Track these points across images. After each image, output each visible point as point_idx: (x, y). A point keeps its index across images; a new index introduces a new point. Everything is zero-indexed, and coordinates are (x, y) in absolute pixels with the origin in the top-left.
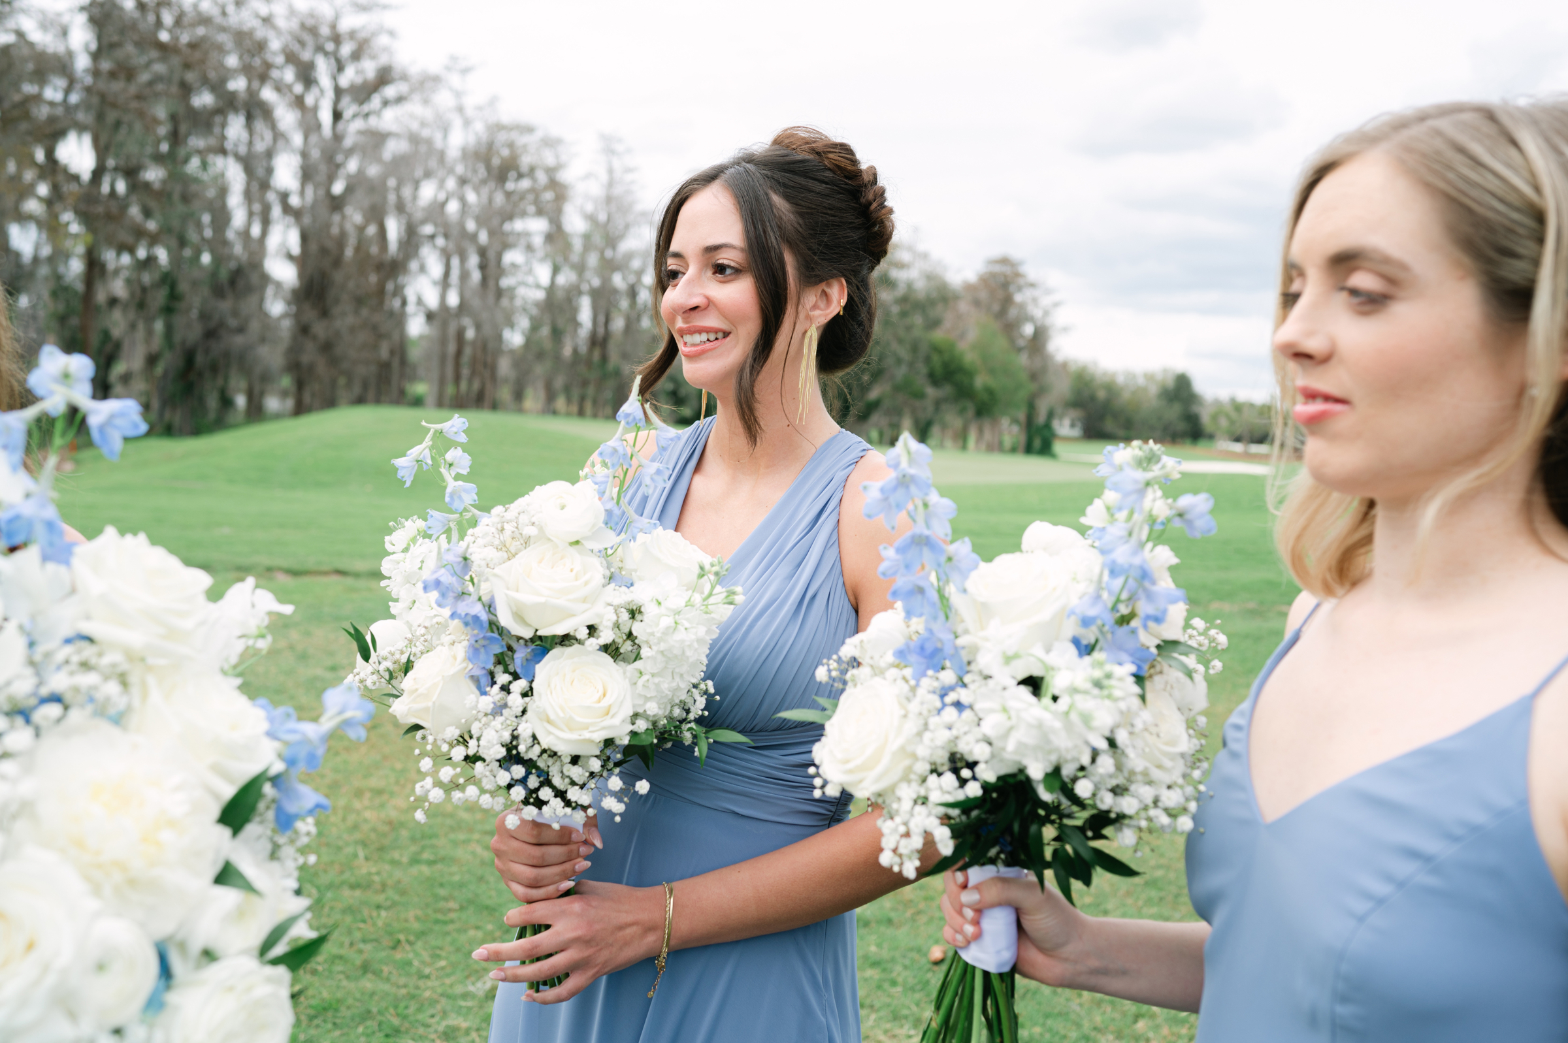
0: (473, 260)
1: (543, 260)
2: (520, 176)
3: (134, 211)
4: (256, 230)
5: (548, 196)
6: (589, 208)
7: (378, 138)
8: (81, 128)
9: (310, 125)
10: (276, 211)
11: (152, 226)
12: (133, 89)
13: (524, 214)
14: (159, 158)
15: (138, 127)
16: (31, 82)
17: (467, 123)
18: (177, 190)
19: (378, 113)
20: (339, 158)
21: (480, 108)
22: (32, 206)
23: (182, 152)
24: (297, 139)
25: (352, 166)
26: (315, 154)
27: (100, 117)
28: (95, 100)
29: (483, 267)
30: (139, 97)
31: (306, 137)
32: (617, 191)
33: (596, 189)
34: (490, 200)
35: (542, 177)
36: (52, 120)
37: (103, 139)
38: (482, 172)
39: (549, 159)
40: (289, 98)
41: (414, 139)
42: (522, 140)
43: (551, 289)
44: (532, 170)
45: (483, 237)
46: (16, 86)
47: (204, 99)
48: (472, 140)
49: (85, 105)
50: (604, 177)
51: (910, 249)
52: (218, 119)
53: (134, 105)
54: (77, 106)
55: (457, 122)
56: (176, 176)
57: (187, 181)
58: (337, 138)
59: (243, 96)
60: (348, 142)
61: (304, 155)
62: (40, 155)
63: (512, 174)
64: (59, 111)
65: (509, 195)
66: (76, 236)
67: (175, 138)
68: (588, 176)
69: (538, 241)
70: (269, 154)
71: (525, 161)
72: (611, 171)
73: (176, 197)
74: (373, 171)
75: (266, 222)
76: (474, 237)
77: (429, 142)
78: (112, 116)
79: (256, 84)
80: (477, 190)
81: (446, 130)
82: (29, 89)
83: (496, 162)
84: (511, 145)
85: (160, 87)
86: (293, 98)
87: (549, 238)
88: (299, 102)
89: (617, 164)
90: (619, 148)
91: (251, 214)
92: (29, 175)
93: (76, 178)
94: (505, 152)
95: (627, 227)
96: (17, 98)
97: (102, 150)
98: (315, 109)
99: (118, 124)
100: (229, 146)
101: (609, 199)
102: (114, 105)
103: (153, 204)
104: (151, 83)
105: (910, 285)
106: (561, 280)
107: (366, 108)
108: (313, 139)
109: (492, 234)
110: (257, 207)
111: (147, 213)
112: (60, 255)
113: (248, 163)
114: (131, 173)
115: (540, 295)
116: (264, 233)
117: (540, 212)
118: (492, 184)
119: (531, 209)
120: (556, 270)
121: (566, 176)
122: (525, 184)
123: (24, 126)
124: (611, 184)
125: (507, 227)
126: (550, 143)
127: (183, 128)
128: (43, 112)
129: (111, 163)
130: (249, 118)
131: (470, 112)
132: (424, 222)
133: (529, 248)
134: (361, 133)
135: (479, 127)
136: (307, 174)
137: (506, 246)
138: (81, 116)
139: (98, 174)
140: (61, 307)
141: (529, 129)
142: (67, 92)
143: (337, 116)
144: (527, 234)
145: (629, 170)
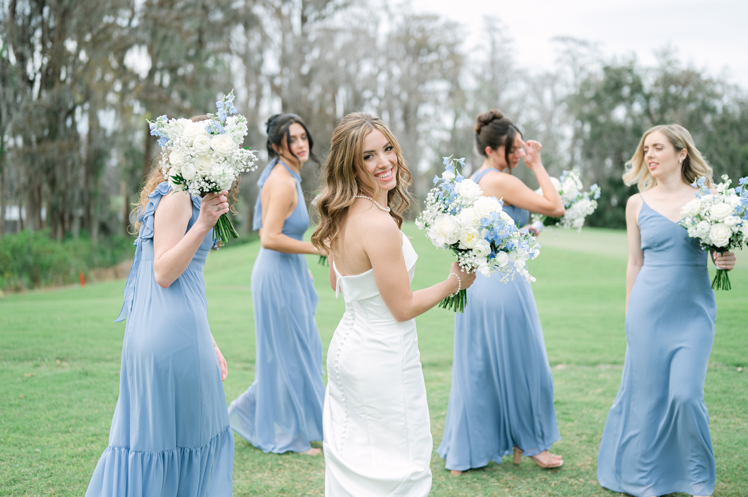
0: (398, 114)
1: (446, 110)
2: (430, 51)
3: (175, 96)
4: (252, 103)
5: (449, 64)
6: (479, 70)
7: (331, 33)
8: (141, 43)
9: (286, 29)
10: (267, 90)
11: (187, 105)
12: (174, 14)
13: (433, 78)
14: (189, 59)
15: (178, 38)
16: (109, 15)
17: (391, 17)
18: (202, 79)
19: (331, 16)
20: (306, 48)
21: (400, 6)
22: (112, 98)
23: (204, 53)
24: (277, 38)
25: (316, 53)
26: (290, 48)
27: (154, 34)
28: (150, 23)
29: (405, 118)
30: (178, 19)
31: (284, 36)
32: (499, 56)
33: (482, 56)
34: (409, 70)
35: (444, 51)
36: (122, 39)
37: (156, 48)
38: (402, 50)
39: (449, 37)
40: (271, 11)
41: (356, 32)
42: (429, 26)
43: (453, 132)
44: (438, 46)
45: (404, 96)
46: (100, 18)
47: (218, 16)
48: (395, 28)
49: (143, 27)
50: (488, 47)
51: (722, 84)
52: (226, 30)
53: (175, 24)
54: (137, 29)
55: (384, 16)
56: (201, 70)
57: (208, 73)
58: (304, 35)
59: (242, 12)
60: (312, 37)
61: (284, 49)
62: (114, 64)
63: (424, 51)
64: (125, 32)
65: (421, 65)
66: (138, 115)
67: (201, 43)
68: (478, 47)
69: (442, 97)
70: (261, 51)
71: (433, 41)
72: (493, 43)
73: (202, 84)
74: (330, 56)
75: (259, 96)
76: (398, 97)
77: (365, 32)
78: (161, 33)
79: (250, 3)
80: (398, 64)
81: (377, 23)
82: (107, 19)
83: (412, 43)
84: (422, 30)
85: (189, 11)
86: (274, 11)
87: (451, 94)
88: (278, 13)
89: (497, 37)
90: (499, 25)
91: (249, 92)
92: (109, 77)
93: (136, 77)
94: (419, 36)
95: (506, 82)
96: (101, 26)
97: (154, 55)
98: (290, 16)
99: (165, 38)
100: (233, 47)
101: (493, 63)
102: (163, 25)
103: (188, 91)
104: (183, 9)
105: (725, 109)
106: (460, 124)
107: (324, 12)
108: (289, 37)
109: (410, 94)
110: (253, 87)
111: (183, 96)
112: (128, 130)
113: (246, 58)
114: (173, 70)
115: (446, 136)
116: (257, 105)
117: (444, 77)
118: (409, 59)
119: (439, 74)
120: (457, 117)
121: (464, 49)
122: (433, 57)
123: (107, 45)
124: (494, 51)
125: (421, 88)
126: (450, 26)
127: (206, 37)
128: (116, 34)
129: (160, 64)
130: (247, 27)
131: (393, 10)
132: (365, 89)
133: (437, 103)
134: (320, 30)
135: (399, 19)
136: (284, 61)
137: (422, 101)
138: (140, 35)
139: (151, 73)
140: (130, 164)
141: (435, 18)
142: (131, 20)
143: (304, 20)
144: (435, 93)
145: (506, 41)
